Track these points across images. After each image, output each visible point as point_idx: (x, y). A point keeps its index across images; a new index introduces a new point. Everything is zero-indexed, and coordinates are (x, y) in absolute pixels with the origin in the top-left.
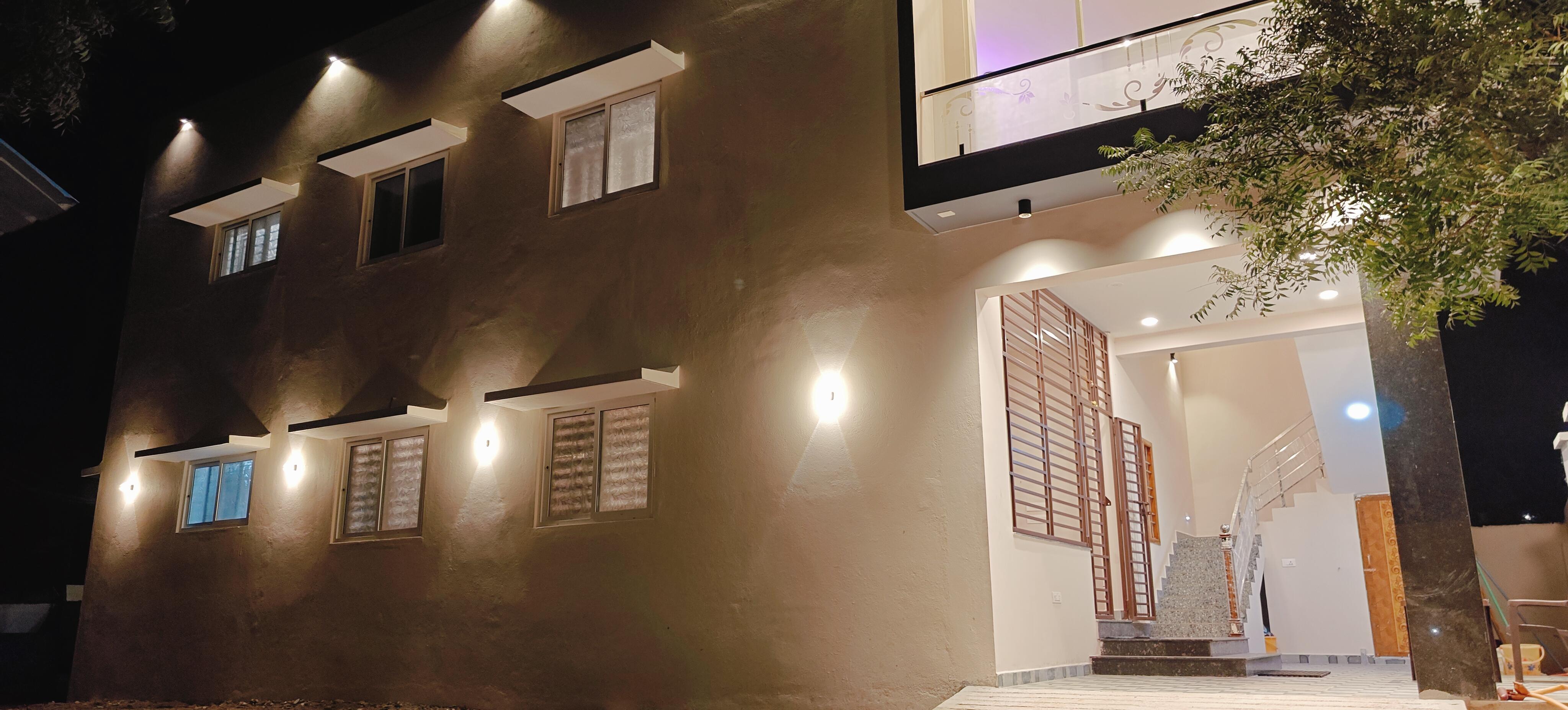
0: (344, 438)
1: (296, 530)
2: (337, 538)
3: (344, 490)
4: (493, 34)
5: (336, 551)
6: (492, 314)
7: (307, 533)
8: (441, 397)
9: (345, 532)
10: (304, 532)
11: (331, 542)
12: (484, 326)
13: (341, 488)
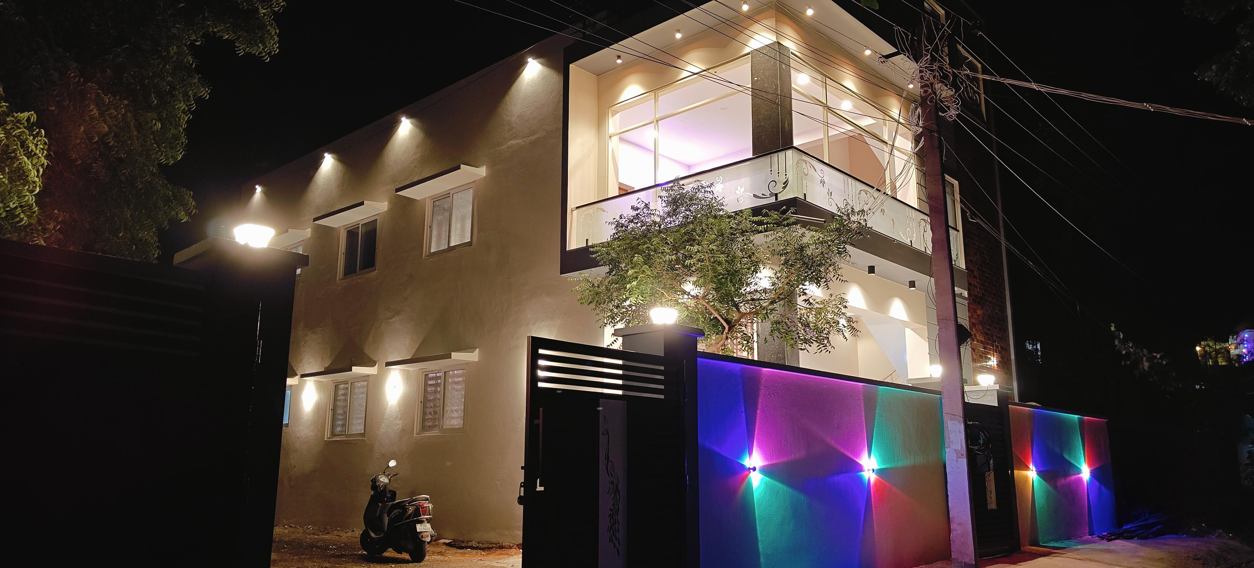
0: (332, 380)
1: (310, 431)
2: (328, 437)
3: (332, 409)
4: (400, 146)
5: (328, 444)
6: (398, 313)
7: (315, 434)
8: (374, 359)
9: (333, 434)
10: (314, 433)
11: (326, 439)
12: (394, 320)
13: (330, 409)
